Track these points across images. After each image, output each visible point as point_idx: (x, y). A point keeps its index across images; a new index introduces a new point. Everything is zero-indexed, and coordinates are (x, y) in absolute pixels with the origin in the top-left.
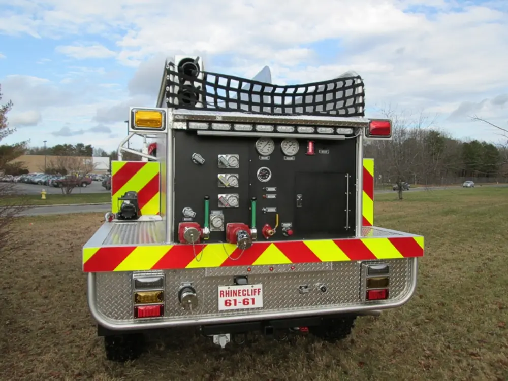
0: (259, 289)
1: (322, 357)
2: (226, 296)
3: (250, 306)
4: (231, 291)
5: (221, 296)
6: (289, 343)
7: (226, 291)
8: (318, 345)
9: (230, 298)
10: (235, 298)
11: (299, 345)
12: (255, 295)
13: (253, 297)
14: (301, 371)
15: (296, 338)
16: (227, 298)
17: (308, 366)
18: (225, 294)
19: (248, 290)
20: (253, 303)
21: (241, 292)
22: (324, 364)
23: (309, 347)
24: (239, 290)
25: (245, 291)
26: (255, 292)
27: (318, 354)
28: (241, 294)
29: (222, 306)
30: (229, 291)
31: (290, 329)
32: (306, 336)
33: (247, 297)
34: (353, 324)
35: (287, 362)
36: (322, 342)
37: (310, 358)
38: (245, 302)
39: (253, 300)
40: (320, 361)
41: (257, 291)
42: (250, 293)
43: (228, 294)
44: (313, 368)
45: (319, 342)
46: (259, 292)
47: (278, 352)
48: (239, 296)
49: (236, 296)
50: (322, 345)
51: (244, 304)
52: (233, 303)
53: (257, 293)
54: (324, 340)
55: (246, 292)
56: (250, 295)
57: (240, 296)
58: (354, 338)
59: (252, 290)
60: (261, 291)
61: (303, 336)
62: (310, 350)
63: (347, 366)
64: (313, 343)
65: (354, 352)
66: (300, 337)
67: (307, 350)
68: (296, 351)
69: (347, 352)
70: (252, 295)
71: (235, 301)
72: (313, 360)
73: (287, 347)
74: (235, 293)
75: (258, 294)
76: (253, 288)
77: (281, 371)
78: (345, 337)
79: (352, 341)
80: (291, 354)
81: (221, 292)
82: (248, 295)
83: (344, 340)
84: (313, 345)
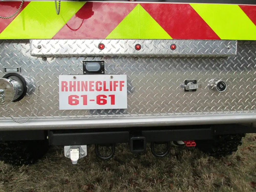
0: (121, 82)
1: (209, 174)
2: (71, 90)
3: (108, 106)
4: (79, 82)
5: (63, 90)
6: (176, 157)
7: (71, 82)
8: (204, 160)
9: (76, 93)
10: (84, 93)
11: (186, 159)
12: (115, 90)
13: (112, 93)
14: (186, 189)
15: (183, 152)
16: (73, 93)
17: (193, 184)
18: (68, 86)
19: (105, 83)
20: (113, 102)
21: (94, 84)
22: (212, 182)
23: (195, 162)
24: (91, 82)
25: (101, 84)
26: (115, 86)
27: (205, 169)
28: (94, 88)
29: (64, 105)
30: (75, 82)
31: (172, 143)
32: (192, 151)
33: (102, 92)
34: (241, 142)
35: (171, 177)
36: (208, 158)
37: (196, 174)
38: (100, 100)
39: (113, 97)
40: (207, 179)
41: (118, 84)
42: (108, 87)
43: (74, 86)
44: (200, 186)
45: (205, 157)
46: (121, 86)
47: (164, 165)
48: (91, 90)
49: (86, 90)
50: (208, 160)
51: (98, 103)
52: (81, 100)
53: (118, 88)
54: (210, 156)
55: (102, 86)
56: (108, 90)
57: (93, 90)
58: (240, 155)
59: (111, 82)
60: (125, 84)
61: (189, 150)
62: (196, 165)
63: (238, 186)
64: (199, 158)
65: (243, 170)
66: (186, 151)
67: (193, 165)
68: (182, 165)
69: (235, 169)
70: (111, 90)
71: (85, 97)
72: (200, 177)
73: (174, 160)
74: (84, 86)
75: (121, 90)
76: (113, 80)
77: (164, 187)
78: (231, 153)
79: (238, 158)
80: (176, 168)
81: (63, 82)
82: (105, 90)
83: (230, 157)
84: (199, 160)
